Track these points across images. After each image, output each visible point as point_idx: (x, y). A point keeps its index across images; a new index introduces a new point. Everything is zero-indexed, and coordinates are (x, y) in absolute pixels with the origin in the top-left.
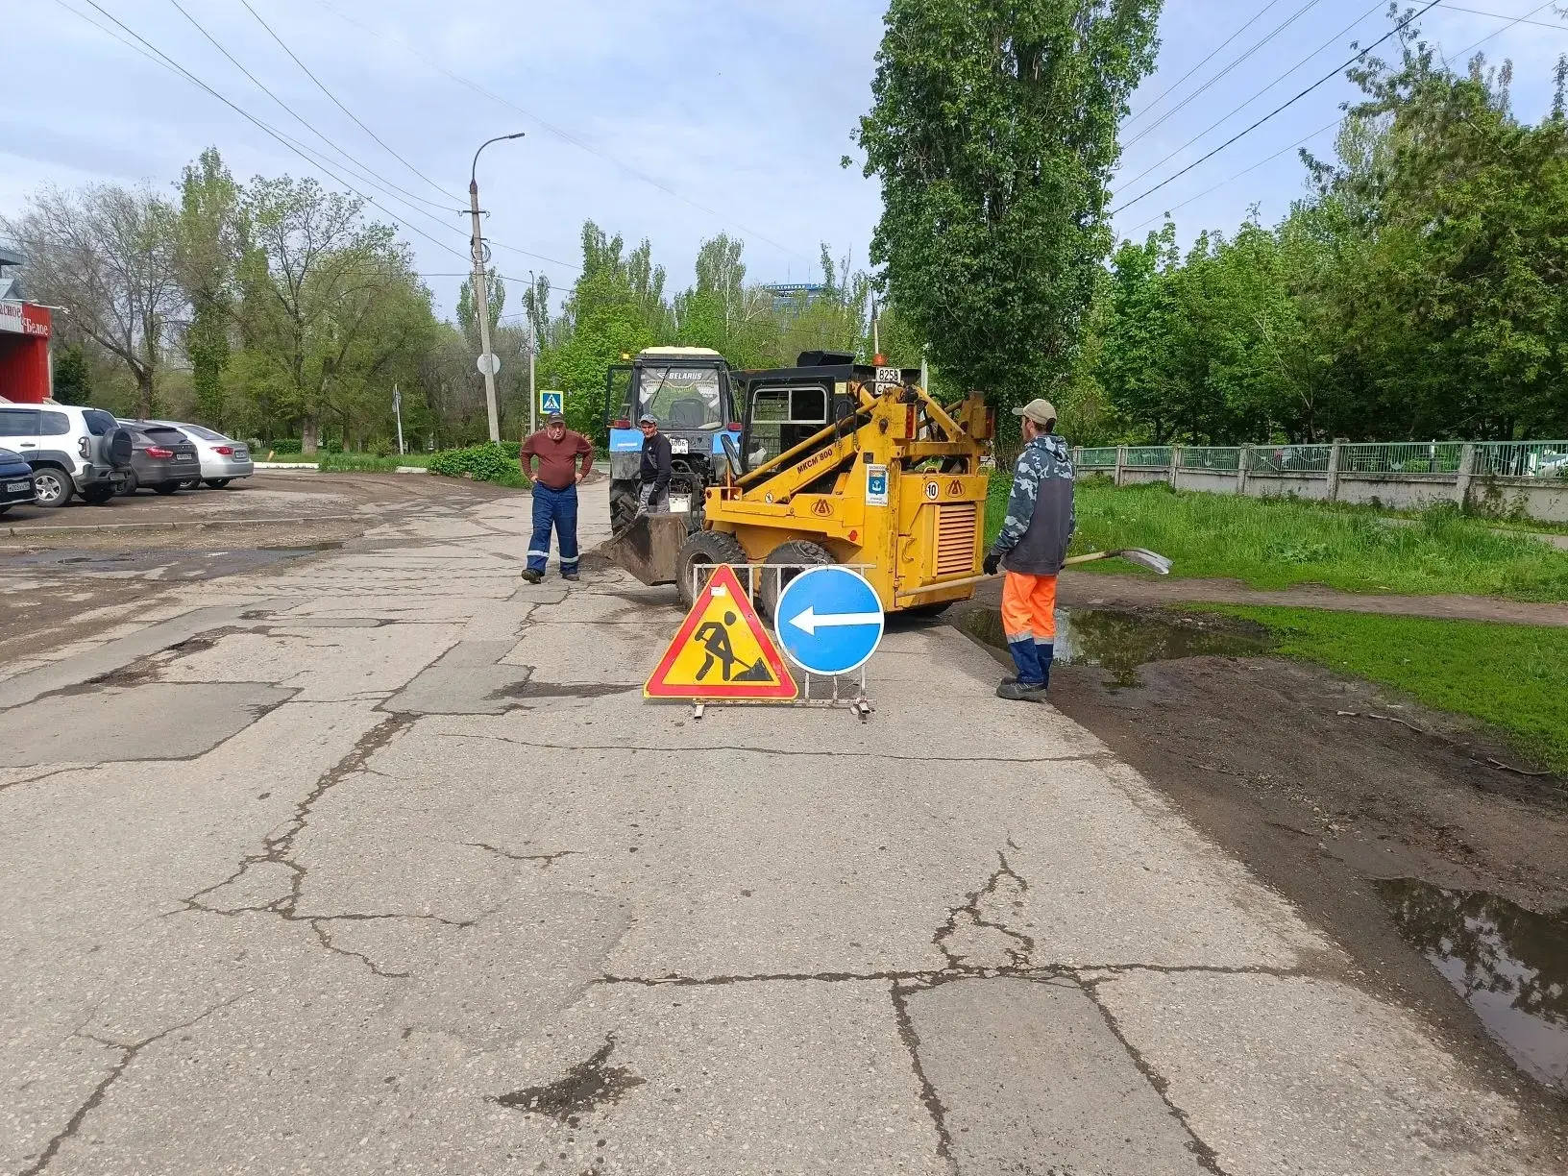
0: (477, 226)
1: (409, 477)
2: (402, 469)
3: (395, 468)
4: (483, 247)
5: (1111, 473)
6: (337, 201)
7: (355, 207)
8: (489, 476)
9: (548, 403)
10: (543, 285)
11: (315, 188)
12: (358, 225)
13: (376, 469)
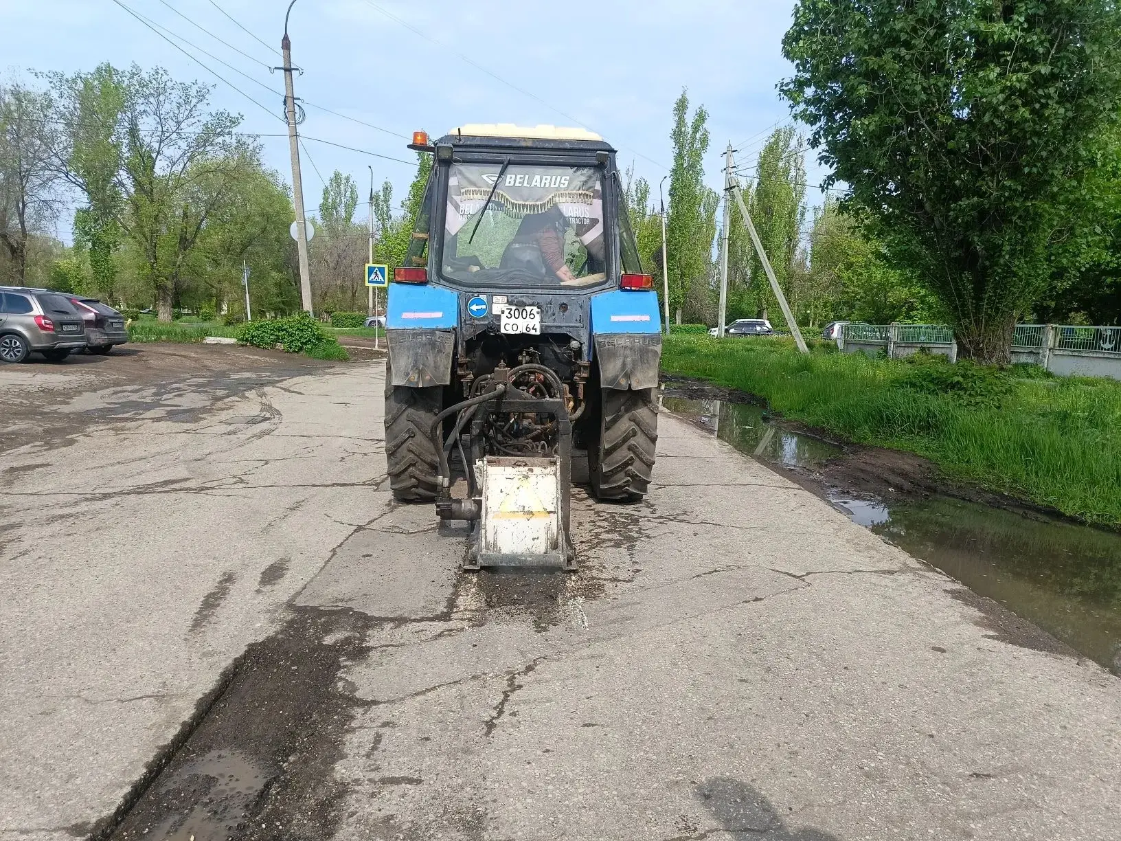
0: (290, 84)
1: (217, 349)
2: (210, 340)
3: (203, 338)
4: (296, 107)
5: (948, 351)
6: (186, 89)
7: (201, 96)
8: (301, 349)
9: (373, 276)
10: (387, 190)
11: (165, 78)
12: (205, 112)
13: (183, 339)
